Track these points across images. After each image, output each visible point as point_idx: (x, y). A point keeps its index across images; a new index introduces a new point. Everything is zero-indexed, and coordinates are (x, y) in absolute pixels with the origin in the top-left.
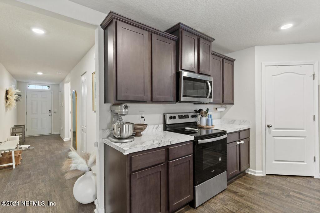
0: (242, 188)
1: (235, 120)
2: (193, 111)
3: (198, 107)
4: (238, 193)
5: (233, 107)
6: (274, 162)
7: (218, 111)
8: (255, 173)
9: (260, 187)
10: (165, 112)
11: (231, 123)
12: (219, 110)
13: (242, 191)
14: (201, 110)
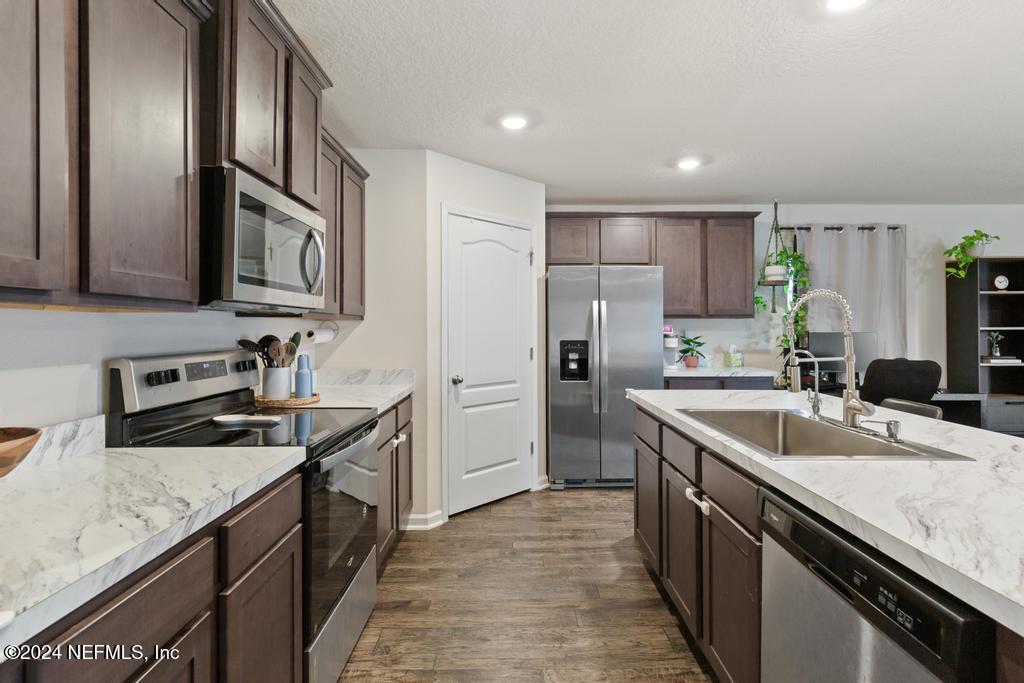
0: (413, 582)
1: (369, 371)
2: (234, 345)
3: (257, 329)
4: (410, 602)
5: (360, 328)
6: (465, 477)
7: (316, 342)
8: (425, 521)
9: (454, 557)
10: (110, 354)
11: (353, 381)
12: (318, 338)
13: (416, 592)
14: (268, 341)
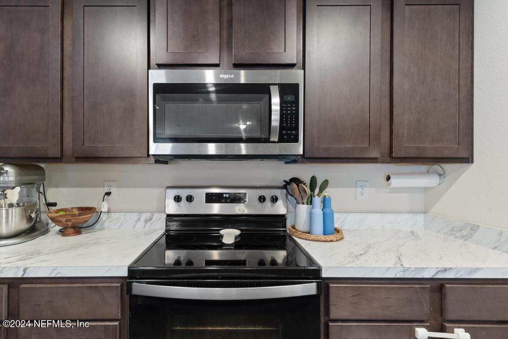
1: (478, 227)
5: (469, 173)
7: (399, 185)
12: (395, 182)
